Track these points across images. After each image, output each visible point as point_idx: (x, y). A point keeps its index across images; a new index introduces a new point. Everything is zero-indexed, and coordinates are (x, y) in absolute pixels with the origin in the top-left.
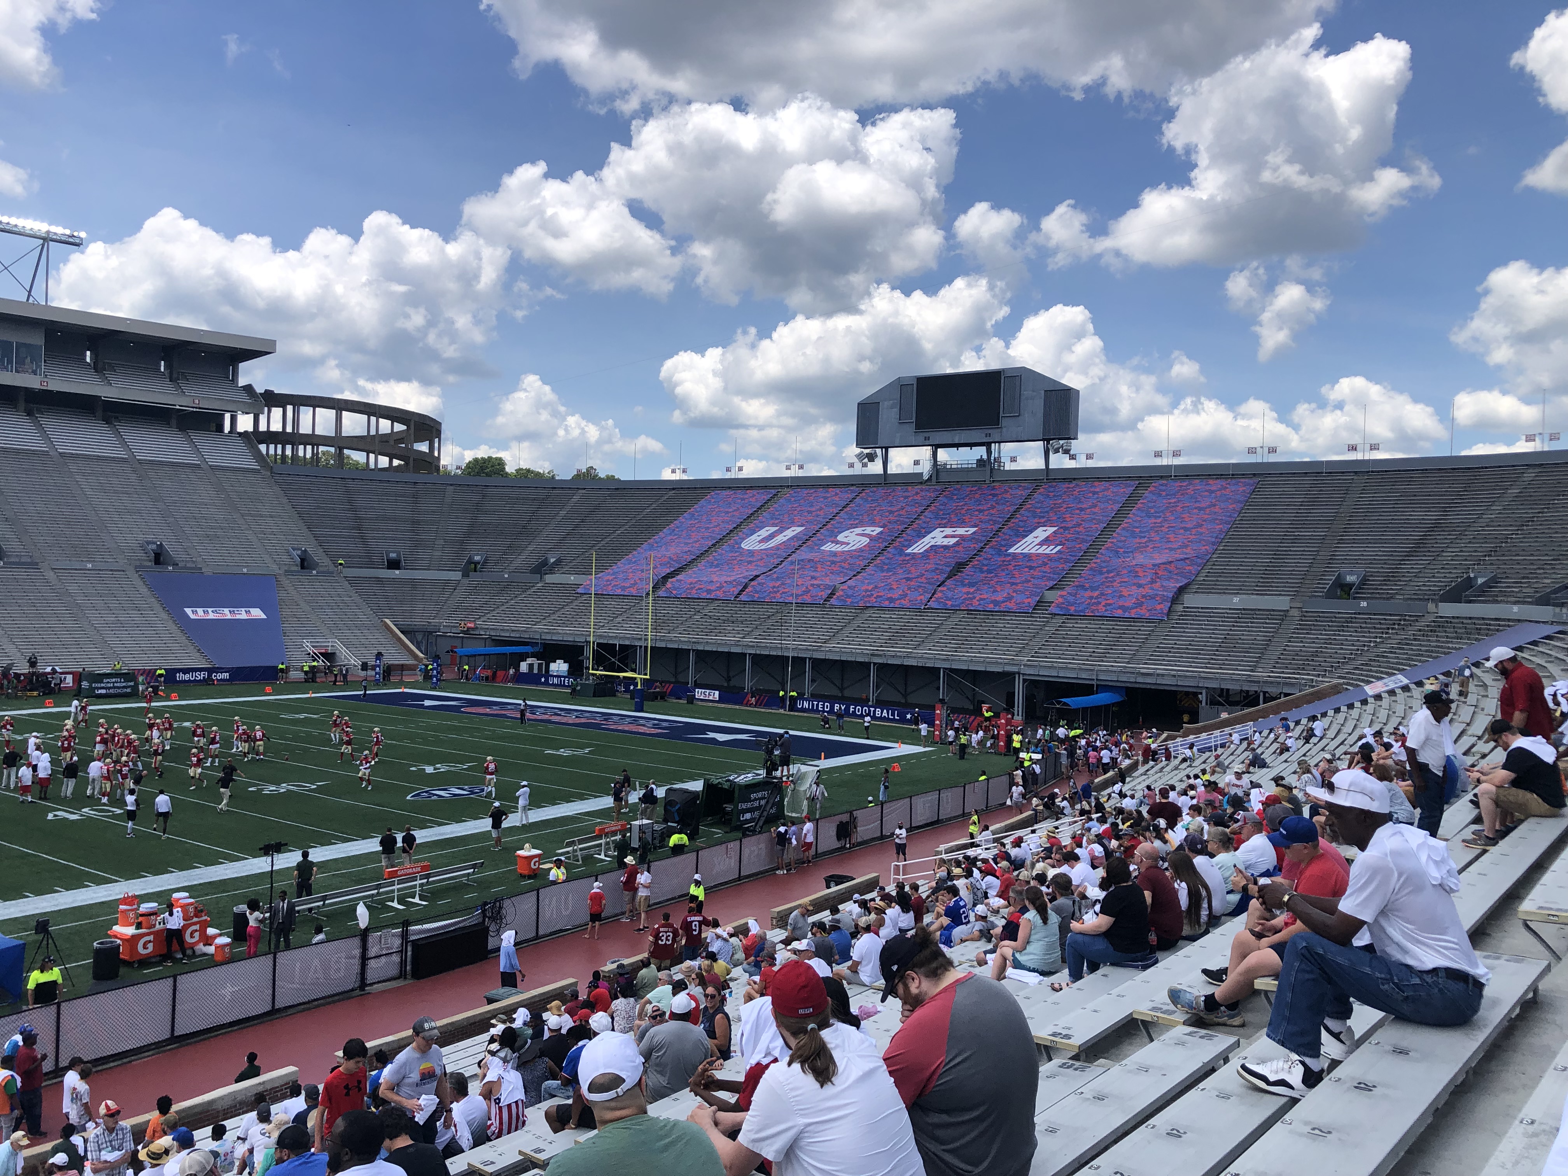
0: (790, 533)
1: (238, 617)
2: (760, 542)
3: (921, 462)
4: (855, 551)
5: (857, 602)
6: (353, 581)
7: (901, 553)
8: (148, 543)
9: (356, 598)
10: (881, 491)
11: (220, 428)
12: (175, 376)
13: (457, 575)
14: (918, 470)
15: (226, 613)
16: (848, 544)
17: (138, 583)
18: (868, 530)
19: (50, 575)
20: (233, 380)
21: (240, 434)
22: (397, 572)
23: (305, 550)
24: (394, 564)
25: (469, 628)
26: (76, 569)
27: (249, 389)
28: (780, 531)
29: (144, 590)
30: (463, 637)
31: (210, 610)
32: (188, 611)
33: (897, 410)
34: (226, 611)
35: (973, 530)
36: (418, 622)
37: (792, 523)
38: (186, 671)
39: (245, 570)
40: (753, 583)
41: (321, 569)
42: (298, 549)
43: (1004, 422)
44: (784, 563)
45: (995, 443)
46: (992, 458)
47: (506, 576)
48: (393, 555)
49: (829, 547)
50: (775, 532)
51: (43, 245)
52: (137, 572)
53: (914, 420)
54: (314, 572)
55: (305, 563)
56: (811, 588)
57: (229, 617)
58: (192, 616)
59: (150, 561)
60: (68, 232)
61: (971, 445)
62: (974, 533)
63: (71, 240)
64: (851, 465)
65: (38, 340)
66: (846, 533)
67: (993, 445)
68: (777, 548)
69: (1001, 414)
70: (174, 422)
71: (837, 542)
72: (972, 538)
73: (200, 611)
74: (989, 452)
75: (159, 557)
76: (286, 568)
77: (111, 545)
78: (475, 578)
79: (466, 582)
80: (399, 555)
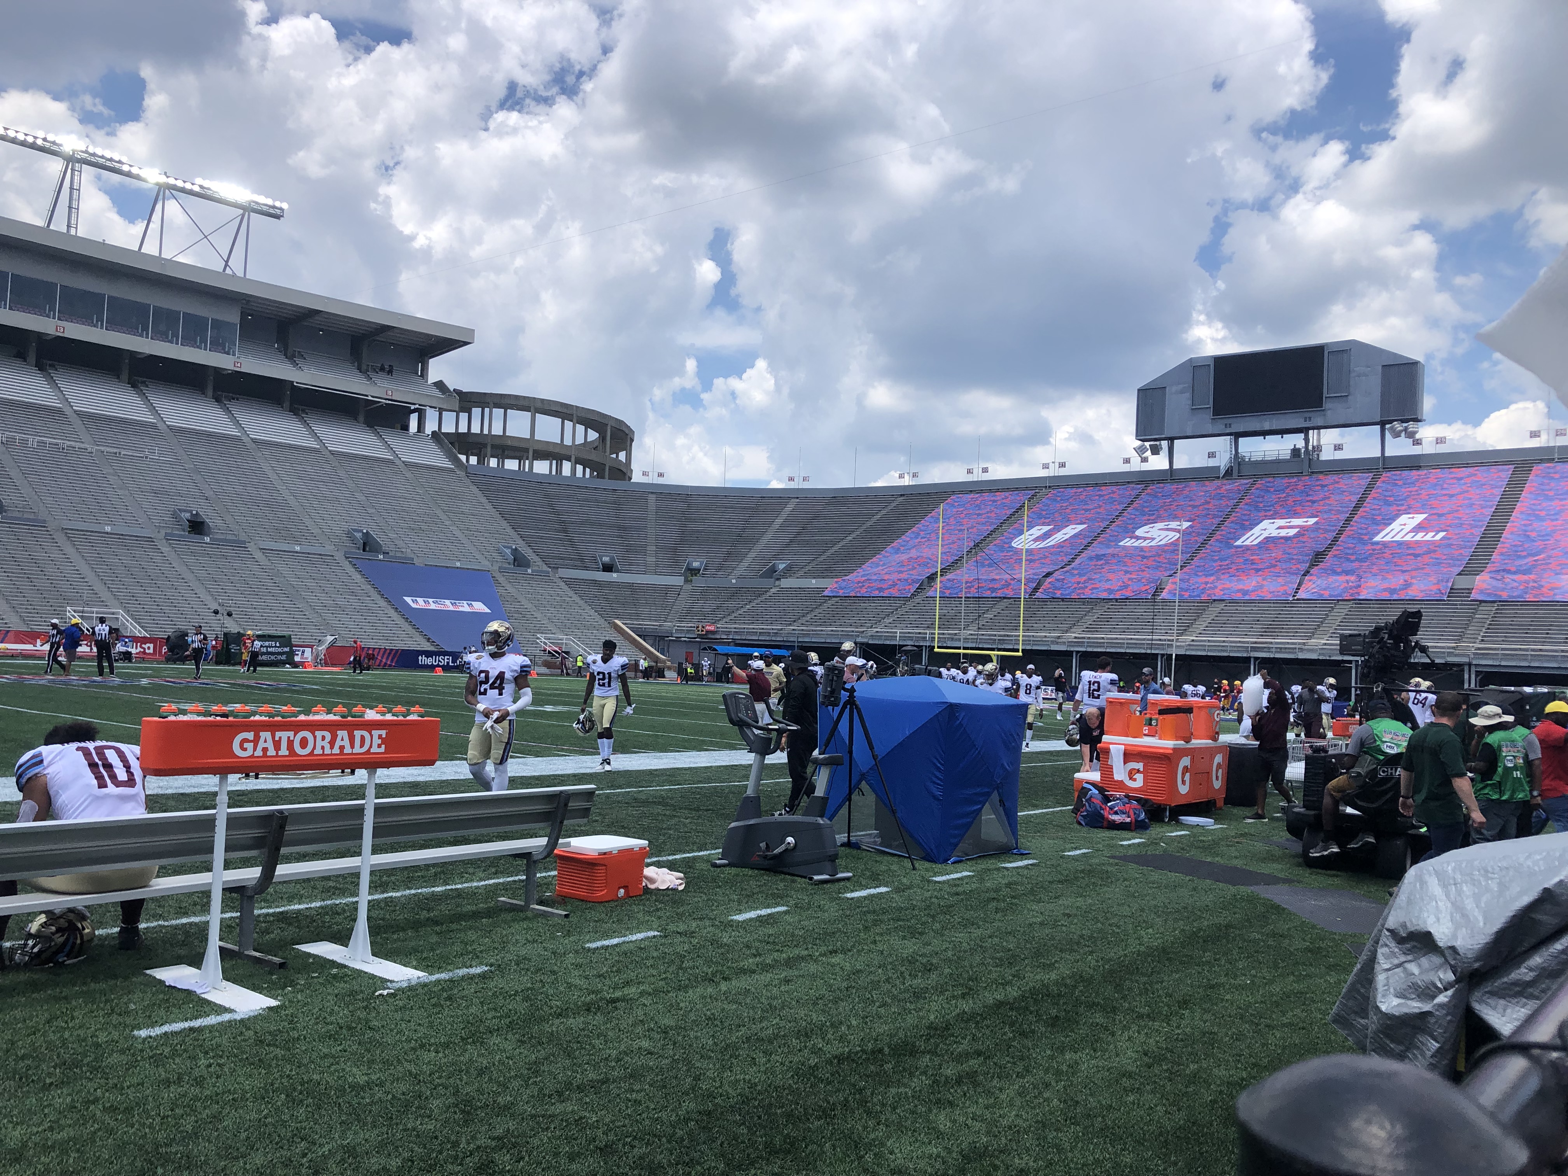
0: (1070, 531)
1: (461, 609)
2: (1036, 540)
3: (1217, 454)
4: (1166, 545)
5: (1199, 596)
6: (570, 583)
7: (1229, 546)
8: (354, 530)
9: (576, 598)
10: (1170, 487)
11: (406, 428)
12: (364, 367)
13: (679, 581)
14: (1212, 463)
15: (448, 605)
16: (1154, 539)
17: (350, 569)
18: (1174, 525)
19: (258, 555)
20: (422, 375)
21: (430, 433)
22: (615, 575)
23: (516, 549)
24: (608, 568)
25: (707, 632)
26: (284, 551)
27: (439, 385)
28: (1057, 529)
29: (357, 577)
30: (700, 642)
31: (431, 600)
32: (408, 600)
33: (1188, 395)
34: (448, 602)
35: (1315, 520)
36: (649, 624)
37: (1067, 522)
39: (458, 564)
40: (1049, 580)
41: (536, 568)
42: (509, 548)
43: (1327, 405)
44: (1077, 561)
45: (1313, 428)
46: (1310, 448)
47: (734, 581)
48: (606, 559)
49: (1127, 542)
50: (1050, 530)
51: (243, 216)
52: (347, 558)
53: (1211, 405)
54: (529, 571)
55: (519, 561)
56: (1130, 583)
57: (451, 608)
58: (414, 606)
59: (359, 549)
60: (270, 202)
61: (1282, 432)
62: (1316, 523)
63: (272, 211)
64: (1127, 461)
65: (233, 317)
66: (1146, 528)
67: (1311, 432)
68: (1060, 545)
69: (1325, 394)
71: (1138, 538)
72: (1316, 527)
73: (420, 600)
74: (1307, 440)
75: (368, 544)
76: (500, 564)
77: (316, 531)
78: (698, 581)
79: (688, 587)
80: (612, 559)
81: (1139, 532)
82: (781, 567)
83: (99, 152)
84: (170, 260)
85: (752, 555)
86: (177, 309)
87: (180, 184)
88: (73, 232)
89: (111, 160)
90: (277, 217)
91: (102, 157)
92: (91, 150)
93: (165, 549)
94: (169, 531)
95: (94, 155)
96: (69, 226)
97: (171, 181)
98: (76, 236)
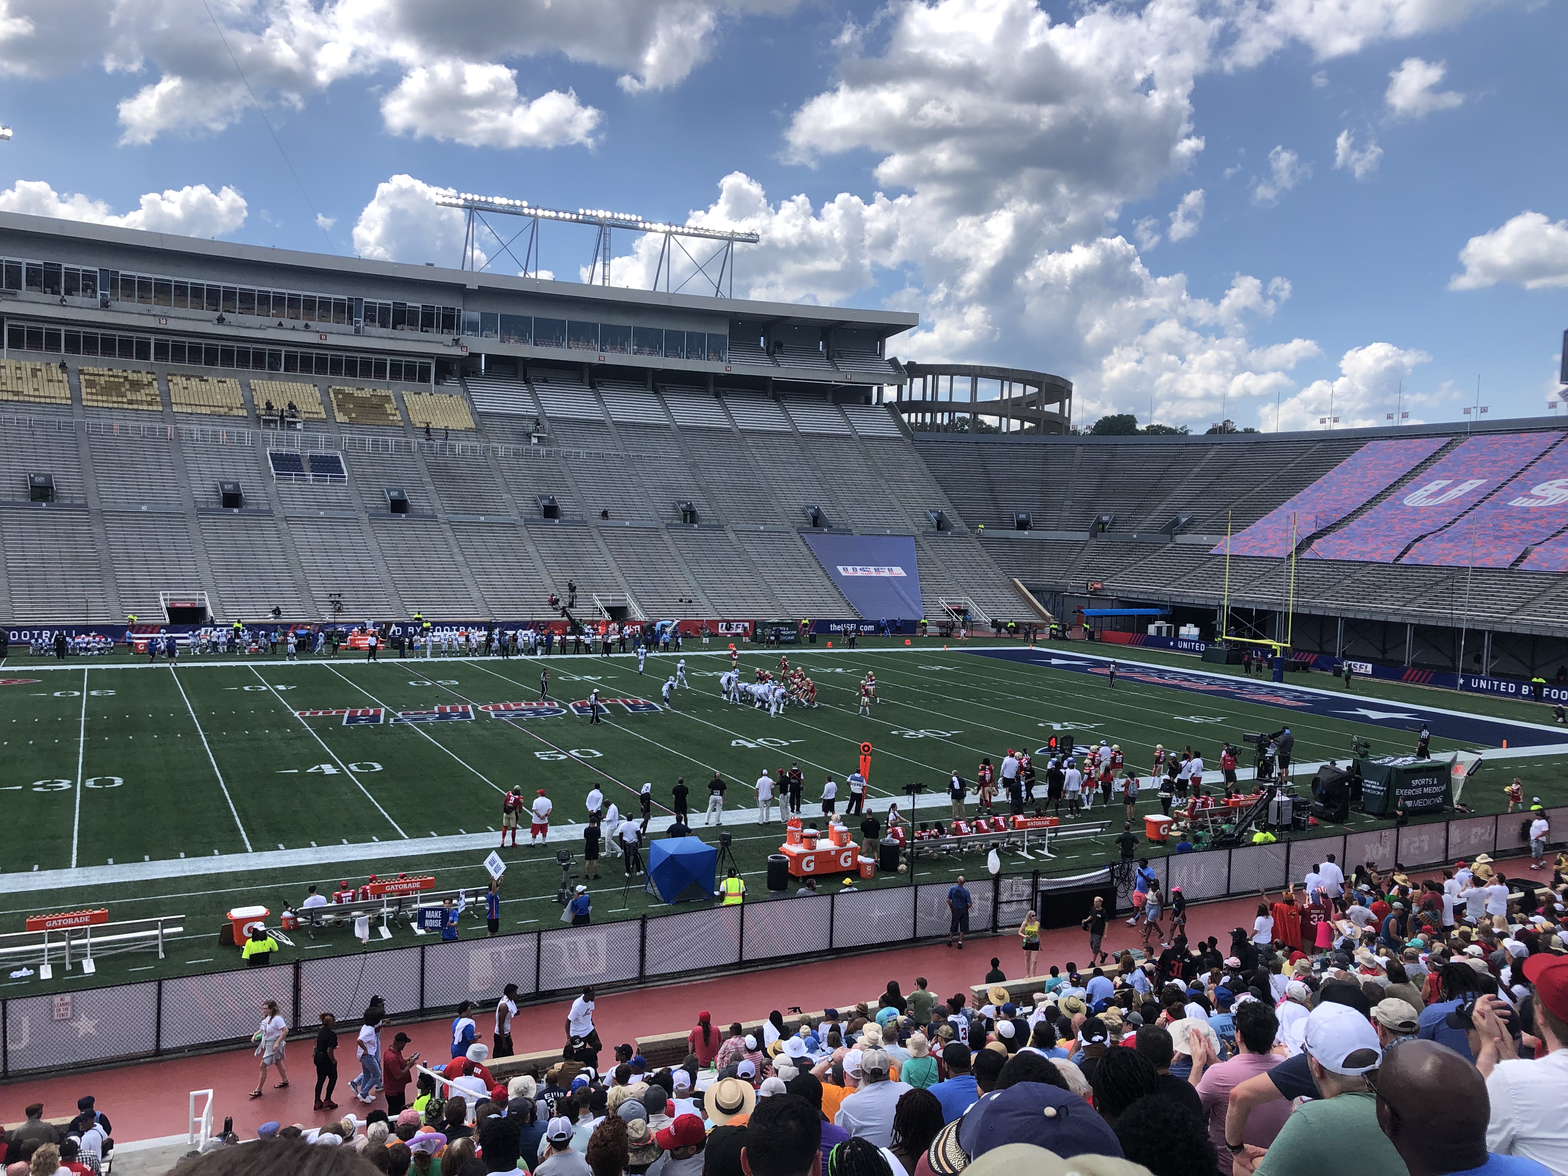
0: (1467, 487)
1: (882, 574)
4: (1555, 506)
5: (1556, 567)
6: (985, 542)
8: (808, 507)
9: (987, 558)
11: (868, 401)
12: (831, 354)
13: (1085, 536)
15: (872, 571)
16: (1546, 499)
17: (800, 543)
19: (732, 536)
20: (880, 354)
21: (886, 405)
22: (1026, 533)
23: (941, 512)
24: (1023, 525)
25: (1096, 589)
26: (751, 530)
27: (894, 362)
28: (1455, 485)
29: (804, 550)
30: (1089, 598)
31: (858, 568)
32: (840, 568)
34: (872, 569)
36: (1045, 582)
37: (1471, 475)
38: (838, 623)
39: (888, 532)
40: (1420, 545)
41: (955, 530)
42: (935, 512)
44: (1456, 524)
47: (1135, 536)
48: (1023, 516)
49: (1519, 502)
50: (1447, 486)
51: (728, 245)
52: (799, 533)
54: (950, 533)
55: (941, 525)
56: (1497, 551)
57: (874, 574)
58: (844, 574)
59: (810, 523)
60: (748, 230)
63: (750, 238)
65: (723, 330)
66: (1543, 486)
68: (1450, 504)
70: (830, 397)
71: (1531, 497)
73: (850, 568)
75: (817, 520)
76: (924, 529)
77: (778, 510)
78: (1103, 538)
79: (1094, 541)
80: (1028, 516)
81: (1535, 491)
82: (1184, 520)
83: (622, 216)
84: (674, 294)
85: (1162, 507)
86: (683, 330)
87: (680, 230)
88: (607, 285)
89: (630, 220)
90: (755, 242)
91: (625, 219)
92: (616, 216)
93: (665, 537)
94: (669, 521)
95: (618, 219)
96: (604, 279)
97: (674, 229)
98: (609, 287)
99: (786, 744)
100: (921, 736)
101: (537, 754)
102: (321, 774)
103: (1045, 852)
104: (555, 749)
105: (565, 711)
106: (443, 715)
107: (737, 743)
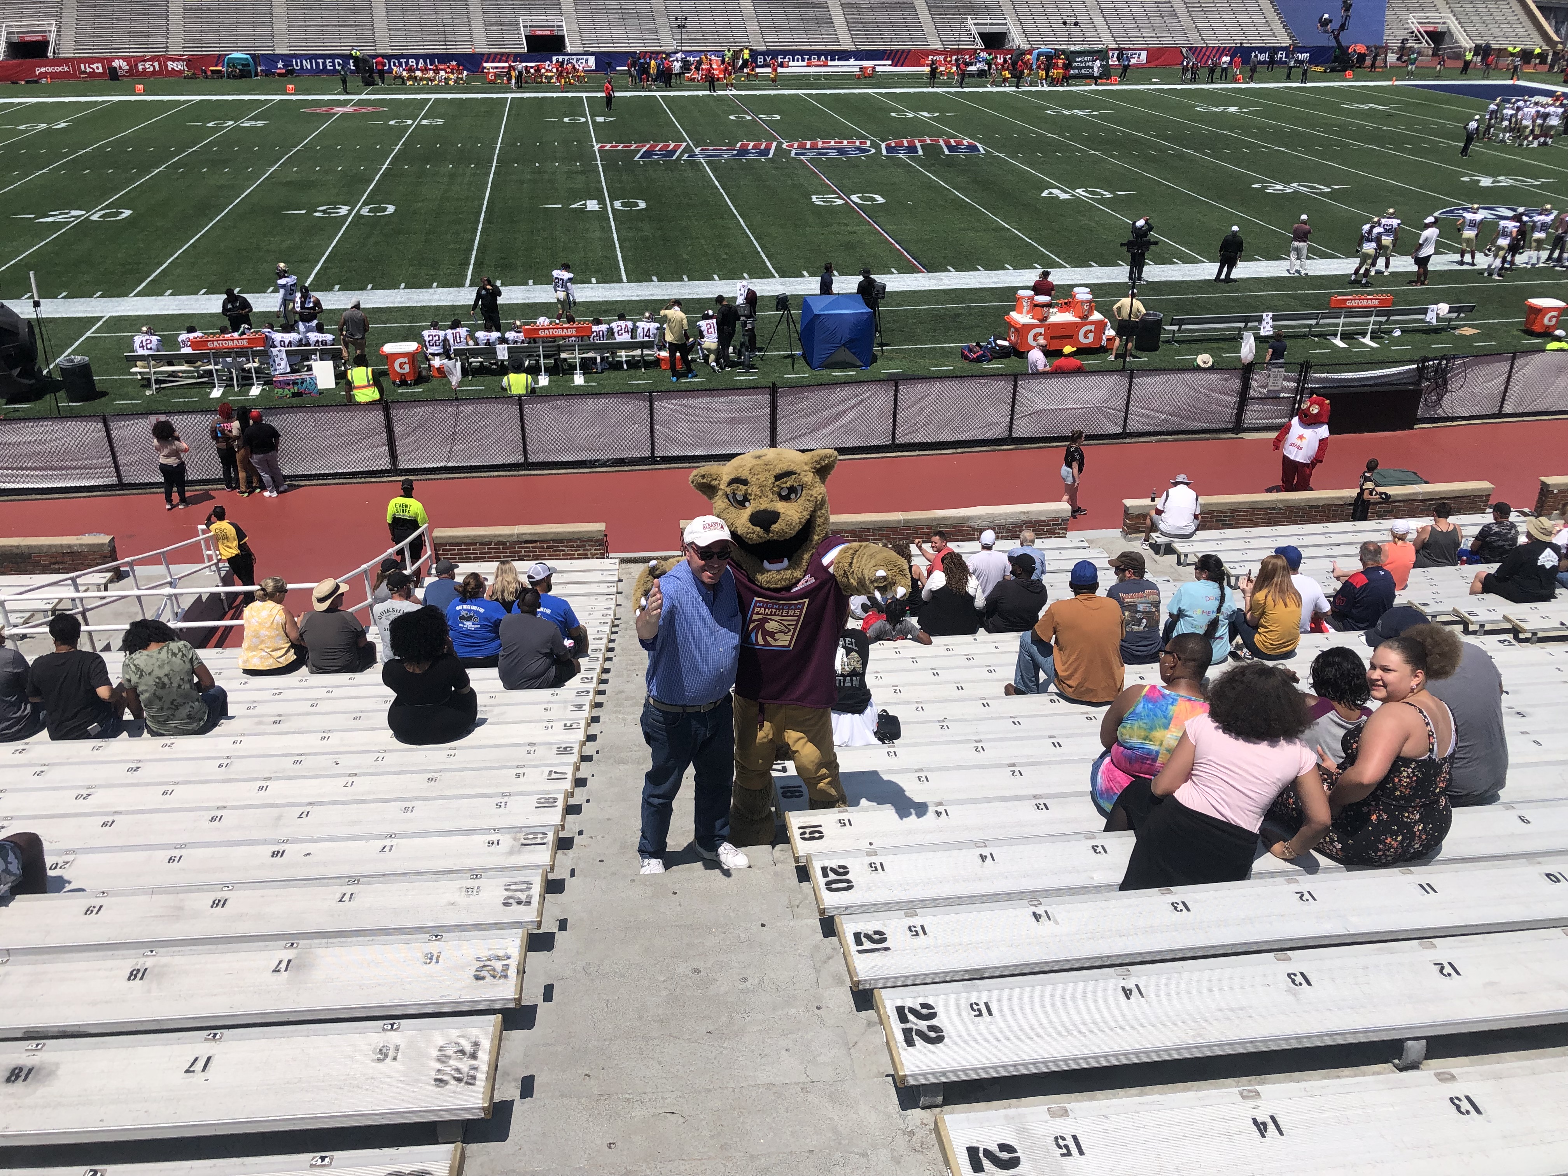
99: (1108, 195)
100: (1289, 191)
101: (814, 198)
102: (582, 211)
103: (1367, 340)
104: (836, 193)
105: (873, 151)
106: (743, 152)
107: (1050, 193)
